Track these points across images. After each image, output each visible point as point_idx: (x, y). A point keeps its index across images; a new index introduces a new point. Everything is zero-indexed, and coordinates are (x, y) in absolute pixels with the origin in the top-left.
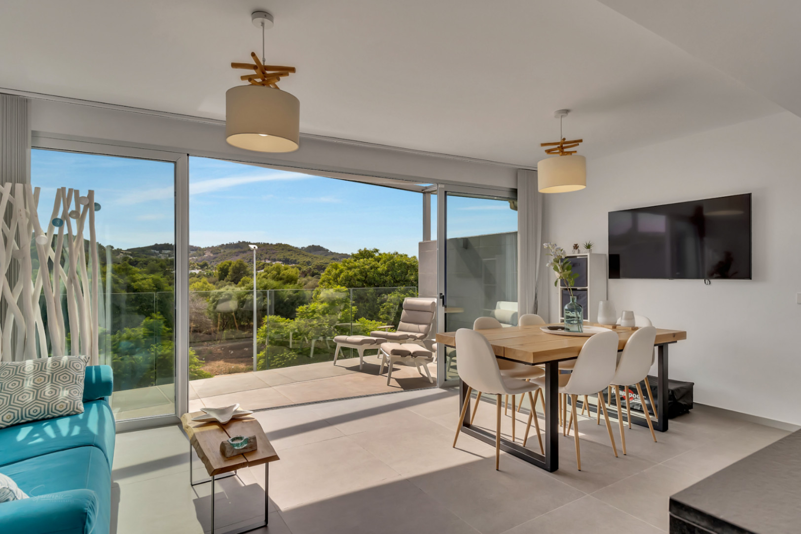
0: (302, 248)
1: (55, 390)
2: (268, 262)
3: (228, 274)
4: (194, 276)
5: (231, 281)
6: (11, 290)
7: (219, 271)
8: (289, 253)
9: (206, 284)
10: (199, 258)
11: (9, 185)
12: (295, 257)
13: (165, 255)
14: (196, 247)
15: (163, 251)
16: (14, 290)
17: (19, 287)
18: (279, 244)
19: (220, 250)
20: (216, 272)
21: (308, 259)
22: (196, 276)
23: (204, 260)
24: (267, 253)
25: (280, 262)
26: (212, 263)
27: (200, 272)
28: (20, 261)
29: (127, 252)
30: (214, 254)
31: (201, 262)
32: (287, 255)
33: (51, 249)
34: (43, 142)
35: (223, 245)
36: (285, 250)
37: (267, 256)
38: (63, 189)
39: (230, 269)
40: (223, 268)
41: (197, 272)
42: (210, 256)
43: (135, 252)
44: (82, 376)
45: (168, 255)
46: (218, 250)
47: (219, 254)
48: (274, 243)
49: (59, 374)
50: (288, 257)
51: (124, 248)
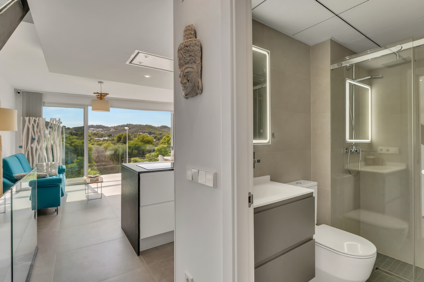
0: (158, 127)
1: (51, 170)
2: (141, 133)
3: (121, 140)
4: (105, 141)
5: (123, 143)
6: (38, 145)
7: (117, 138)
8: (152, 129)
9: (110, 144)
10: (108, 132)
11: (38, 118)
12: (154, 131)
13: (91, 130)
14: (106, 126)
15: (90, 129)
16: (39, 145)
17: (40, 145)
18: (146, 125)
19: (118, 128)
20: (116, 139)
21: (161, 132)
22: (106, 140)
23: (110, 133)
24: (141, 129)
25: (147, 134)
26: (114, 134)
27: (108, 139)
28: (40, 138)
29: (72, 129)
30: (115, 130)
31: (109, 133)
32: (151, 130)
33: (49, 135)
34: (46, 104)
35: (119, 126)
36: (149, 128)
37: (141, 131)
38: (52, 118)
39: (122, 137)
40: (119, 136)
41: (107, 138)
42: (113, 131)
43: (76, 129)
44: (58, 167)
45: (92, 131)
46: (117, 128)
47: (118, 130)
48: (144, 125)
49: (52, 166)
50: (151, 131)
51: (71, 127)
